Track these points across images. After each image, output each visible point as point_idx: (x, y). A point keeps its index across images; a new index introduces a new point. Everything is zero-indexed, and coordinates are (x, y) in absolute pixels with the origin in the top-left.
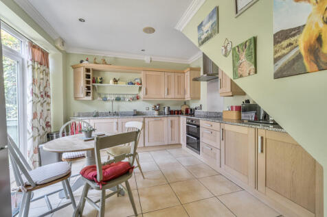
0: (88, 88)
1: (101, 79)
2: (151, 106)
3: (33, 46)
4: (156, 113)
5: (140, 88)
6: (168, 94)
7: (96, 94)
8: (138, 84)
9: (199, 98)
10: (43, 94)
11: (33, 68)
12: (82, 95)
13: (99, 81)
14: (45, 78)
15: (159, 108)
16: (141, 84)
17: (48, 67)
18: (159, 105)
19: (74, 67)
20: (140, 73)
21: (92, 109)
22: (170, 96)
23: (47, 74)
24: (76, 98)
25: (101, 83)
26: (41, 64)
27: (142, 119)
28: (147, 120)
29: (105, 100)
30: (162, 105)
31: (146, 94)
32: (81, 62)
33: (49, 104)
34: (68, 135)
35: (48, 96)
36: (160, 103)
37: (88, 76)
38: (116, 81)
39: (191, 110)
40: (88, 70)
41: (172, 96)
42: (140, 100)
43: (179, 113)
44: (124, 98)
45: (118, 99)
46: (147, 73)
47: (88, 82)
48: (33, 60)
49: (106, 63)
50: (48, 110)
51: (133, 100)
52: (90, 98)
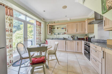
0: (50, 31)
1: (54, 28)
2: (70, 36)
3: (37, 21)
4: (72, 39)
5: (66, 30)
6: (77, 31)
7: (52, 33)
8: (65, 28)
9: (93, 33)
10: (39, 33)
11: (37, 27)
12: (49, 33)
13: (53, 28)
14: (40, 29)
15: (73, 37)
16: (66, 28)
17: (41, 26)
18: (73, 36)
19: (47, 25)
20: (66, 25)
21: (51, 37)
22: (77, 32)
23: (41, 28)
24: (48, 34)
25: (54, 29)
26: (39, 26)
27: (65, 41)
28: (67, 41)
29: (55, 34)
30: (75, 36)
31: (67, 32)
32: (49, 23)
33: (41, 35)
34: (45, 44)
35: (41, 34)
36: (73, 35)
37: (50, 28)
38: (58, 28)
39: (89, 38)
40: (50, 26)
41: (78, 32)
42: (66, 34)
43: (83, 39)
44: (60, 34)
45: (59, 34)
46: (68, 24)
47: (50, 29)
48: (37, 25)
49: (55, 23)
50: (41, 37)
51: (63, 34)
52: (50, 34)
